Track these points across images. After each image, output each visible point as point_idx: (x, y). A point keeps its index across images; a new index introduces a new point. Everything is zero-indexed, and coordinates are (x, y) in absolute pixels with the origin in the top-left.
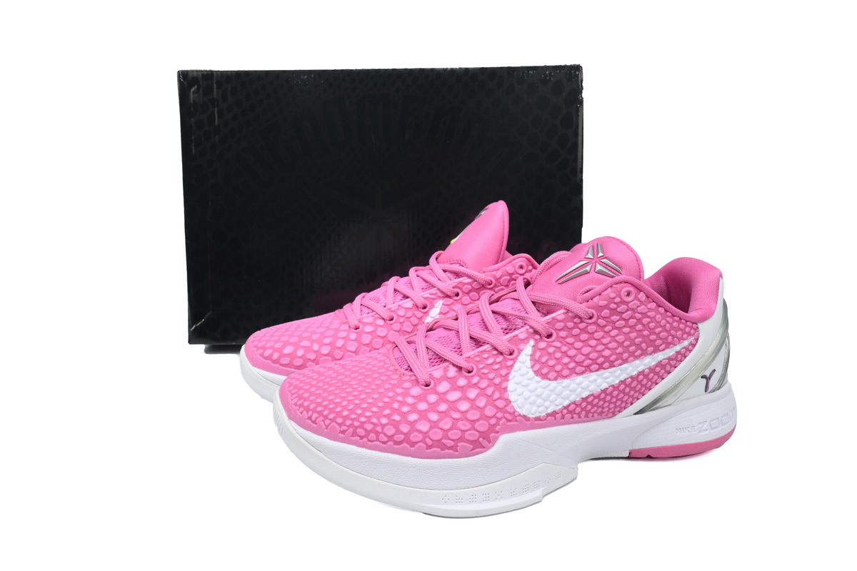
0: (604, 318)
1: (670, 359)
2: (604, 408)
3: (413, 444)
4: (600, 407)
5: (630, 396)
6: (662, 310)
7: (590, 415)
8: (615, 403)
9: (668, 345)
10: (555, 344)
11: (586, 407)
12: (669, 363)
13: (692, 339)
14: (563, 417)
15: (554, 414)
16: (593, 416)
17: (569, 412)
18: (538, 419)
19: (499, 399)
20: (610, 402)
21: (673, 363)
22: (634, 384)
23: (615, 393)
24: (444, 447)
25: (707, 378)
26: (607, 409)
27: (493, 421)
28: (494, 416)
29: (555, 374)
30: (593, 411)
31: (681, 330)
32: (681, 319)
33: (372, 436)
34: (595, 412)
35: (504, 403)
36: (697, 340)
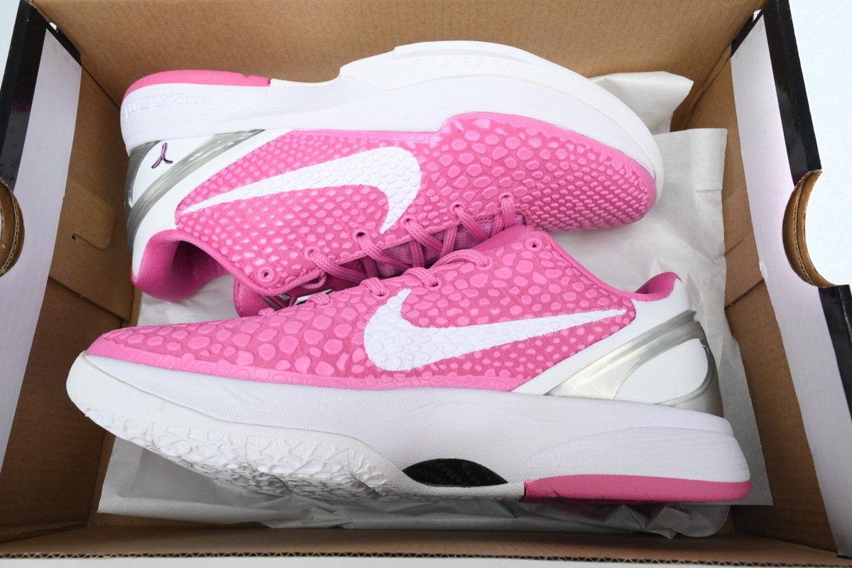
0: (296, 249)
1: (218, 191)
2: (305, 144)
3: (540, 135)
4: (310, 146)
5: (271, 153)
6: (224, 251)
7: (322, 139)
8: (291, 148)
9: (220, 208)
10: (357, 225)
11: (328, 149)
12: (219, 186)
13: (187, 211)
14: (358, 141)
15: (370, 146)
16: (319, 137)
17: (350, 146)
18: (390, 144)
19: (433, 172)
20: (297, 150)
21: (214, 186)
22: (265, 167)
23: (290, 160)
24: (507, 127)
25: (163, 158)
26: (301, 143)
27: (445, 148)
28: (443, 153)
29: (362, 191)
30: (319, 143)
31: (200, 224)
32: (200, 238)
33: (581, 150)
34: (316, 141)
35: (427, 167)
36: (179, 208)
